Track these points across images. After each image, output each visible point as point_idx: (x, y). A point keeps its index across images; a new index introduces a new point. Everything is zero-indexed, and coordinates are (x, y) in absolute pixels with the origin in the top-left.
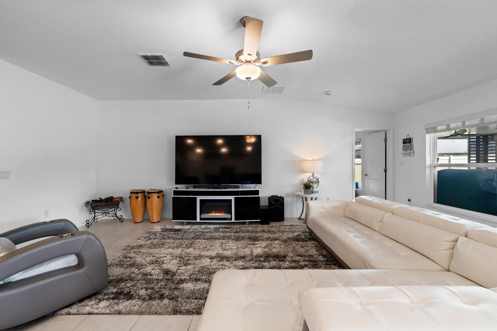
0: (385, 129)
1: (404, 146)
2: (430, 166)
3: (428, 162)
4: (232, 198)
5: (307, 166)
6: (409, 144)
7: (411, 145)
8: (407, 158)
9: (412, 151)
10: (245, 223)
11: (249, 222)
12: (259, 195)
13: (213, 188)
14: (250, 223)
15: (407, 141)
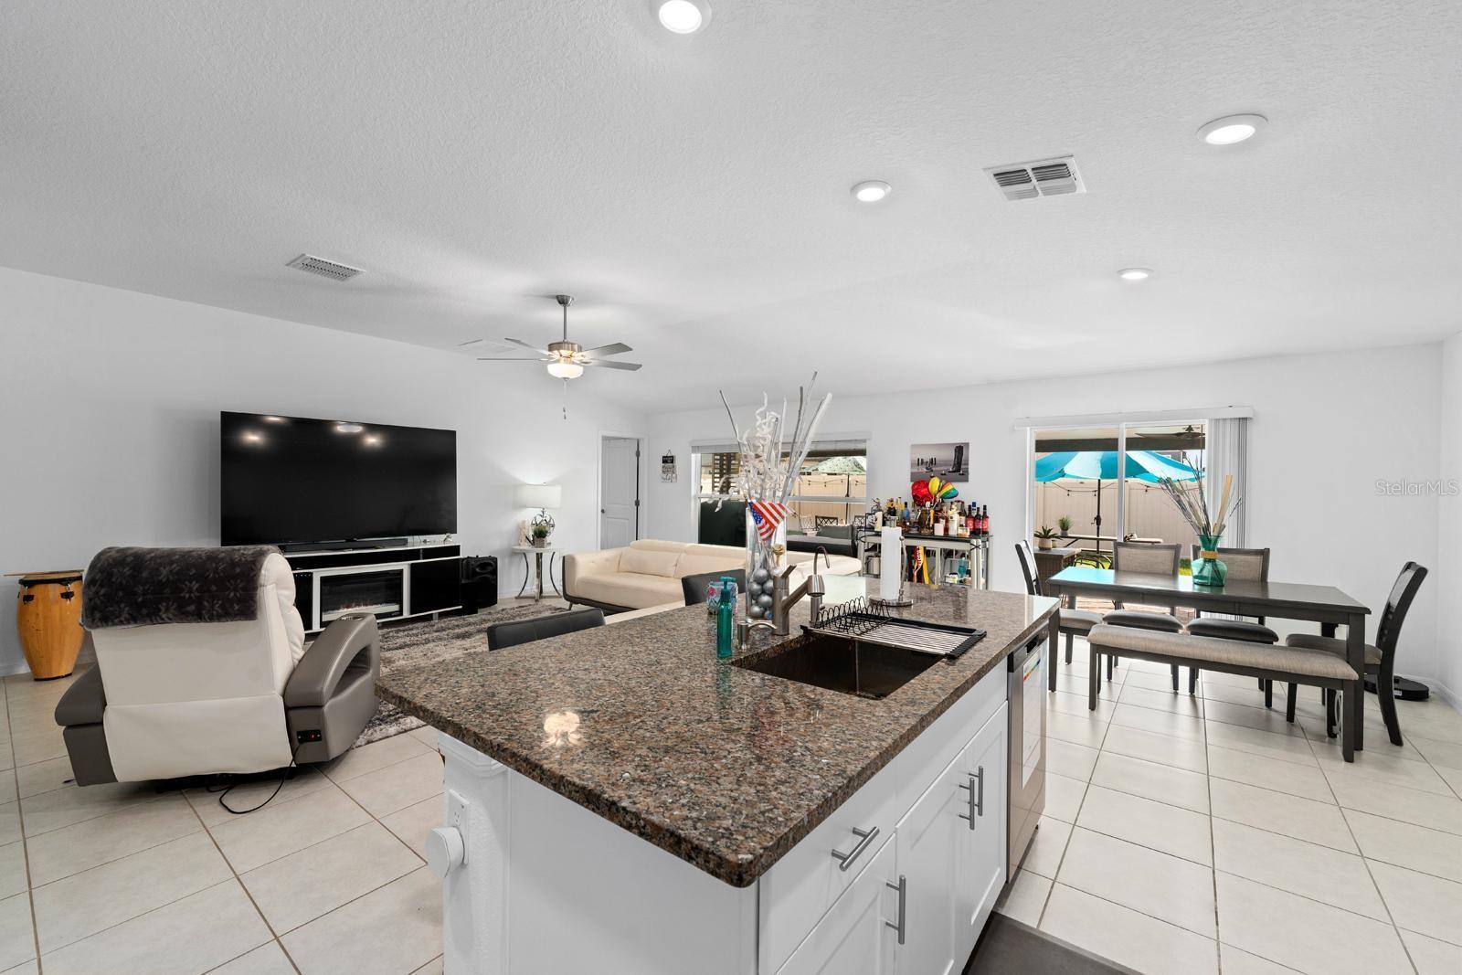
0: (638, 437)
1: (663, 467)
2: (695, 497)
3: (693, 493)
4: (404, 566)
5: (527, 494)
6: (671, 465)
7: (674, 467)
8: (669, 485)
9: (674, 475)
10: (429, 618)
11: (439, 613)
12: (459, 555)
13: (354, 549)
14: (441, 615)
15: (668, 460)
